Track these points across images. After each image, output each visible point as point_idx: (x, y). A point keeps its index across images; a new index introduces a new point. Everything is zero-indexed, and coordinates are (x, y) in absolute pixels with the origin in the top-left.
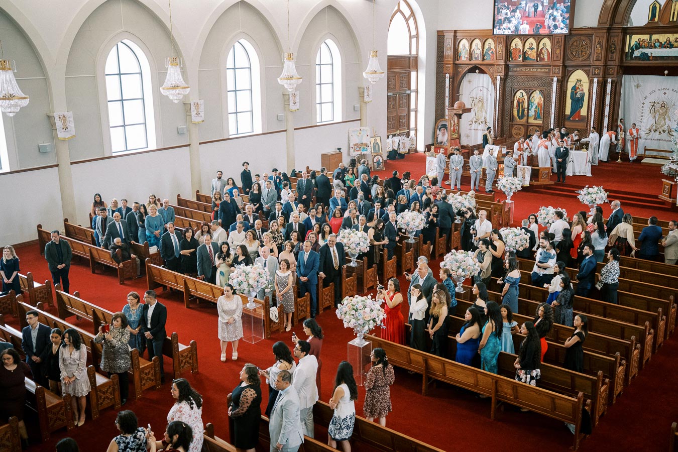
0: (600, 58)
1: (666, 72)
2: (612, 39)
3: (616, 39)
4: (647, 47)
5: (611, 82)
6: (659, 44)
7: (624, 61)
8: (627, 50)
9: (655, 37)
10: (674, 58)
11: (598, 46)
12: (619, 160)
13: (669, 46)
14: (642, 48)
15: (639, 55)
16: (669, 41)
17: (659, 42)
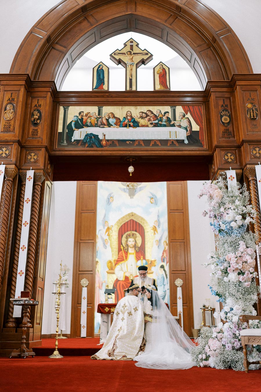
0: (12, 127)
1: (131, 169)
2: (35, 102)
3: (42, 102)
4: (96, 125)
5: (32, 176)
6: (114, 120)
7: (56, 147)
8: (60, 130)
9: (107, 110)
10: (142, 143)
11: (8, 108)
12: (56, 352)
13: (132, 124)
14: (88, 126)
15: (82, 138)
16: (131, 116)
17: (114, 117)
